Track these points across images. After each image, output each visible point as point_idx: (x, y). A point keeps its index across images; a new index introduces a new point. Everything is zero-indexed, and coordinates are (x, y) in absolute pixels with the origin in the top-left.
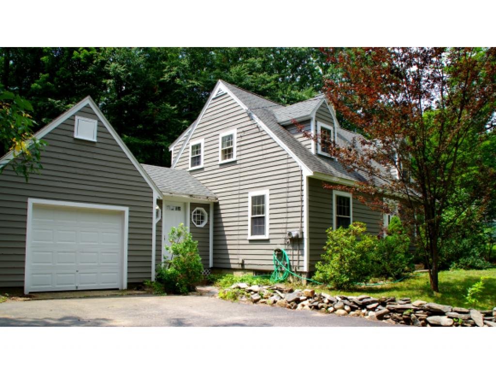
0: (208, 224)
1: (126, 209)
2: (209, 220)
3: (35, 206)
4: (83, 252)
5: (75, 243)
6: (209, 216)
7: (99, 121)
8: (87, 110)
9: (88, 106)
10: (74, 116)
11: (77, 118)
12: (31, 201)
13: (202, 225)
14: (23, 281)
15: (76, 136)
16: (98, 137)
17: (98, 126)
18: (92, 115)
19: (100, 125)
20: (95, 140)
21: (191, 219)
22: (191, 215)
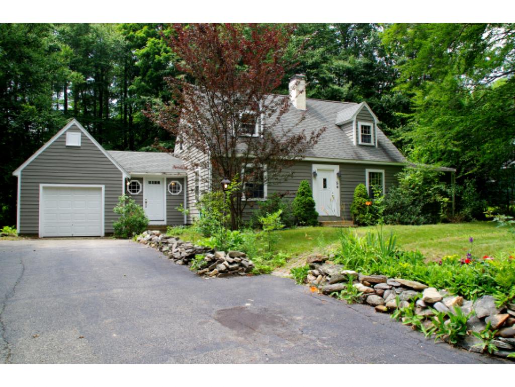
0: (182, 193)
1: (103, 186)
2: (183, 189)
3: (44, 188)
4: (76, 213)
5: (70, 208)
6: (183, 187)
7: (82, 133)
8: (74, 127)
9: (74, 125)
10: (65, 132)
11: (67, 133)
12: (41, 185)
13: (178, 194)
14: (38, 231)
15: (67, 145)
16: (82, 143)
17: (82, 136)
18: (77, 130)
19: (83, 136)
20: (80, 145)
21: (167, 189)
22: (167, 186)
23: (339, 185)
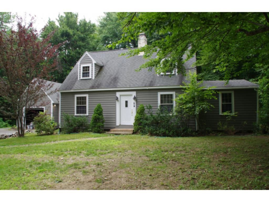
1: (44, 107)
23: (135, 105)
